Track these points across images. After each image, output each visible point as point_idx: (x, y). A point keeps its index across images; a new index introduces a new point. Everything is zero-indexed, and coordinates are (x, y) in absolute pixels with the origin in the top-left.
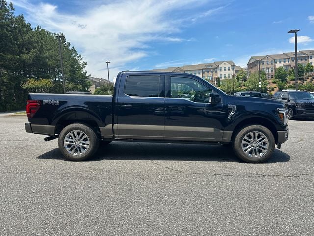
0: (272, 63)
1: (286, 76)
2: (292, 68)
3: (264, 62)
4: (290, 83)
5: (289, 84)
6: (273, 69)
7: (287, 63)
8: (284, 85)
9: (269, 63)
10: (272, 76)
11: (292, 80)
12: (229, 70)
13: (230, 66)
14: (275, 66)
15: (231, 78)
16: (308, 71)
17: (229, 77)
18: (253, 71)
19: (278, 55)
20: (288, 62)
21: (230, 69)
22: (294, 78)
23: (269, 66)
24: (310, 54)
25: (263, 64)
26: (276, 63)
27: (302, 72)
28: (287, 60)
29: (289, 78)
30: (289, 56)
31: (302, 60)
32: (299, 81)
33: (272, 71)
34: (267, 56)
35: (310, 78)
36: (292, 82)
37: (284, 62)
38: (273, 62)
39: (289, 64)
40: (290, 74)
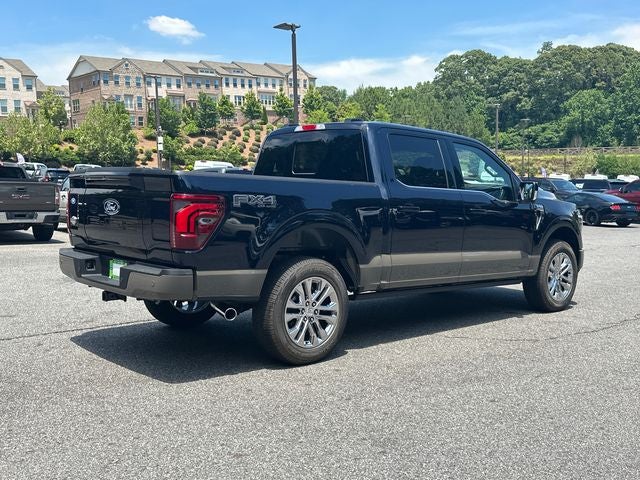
0: (138, 84)
1: (177, 121)
2: (189, 104)
3: (117, 77)
4: (188, 142)
5: (187, 146)
6: (143, 102)
7: (174, 87)
8: (178, 148)
9: (133, 82)
10: (141, 119)
11: (192, 135)
12: (16, 87)
13: (18, 75)
14: (146, 92)
15: (24, 111)
16: (224, 116)
17: (18, 109)
18: (87, 99)
19: (151, 63)
20: (179, 86)
21: (21, 83)
22: (196, 129)
23: (131, 91)
24: (225, 72)
25: (117, 83)
26: (149, 84)
27: (213, 116)
28: (174, 81)
29: (184, 129)
30: (179, 72)
31: (208, 86)
32: (207, 140)
33: (140, 105)
34: (126, 62)
35: (229, 133)
36: (193, 141)
37: (169, 85)
38: (142, 81)
39: (180, 91)
40: (185, 120)
